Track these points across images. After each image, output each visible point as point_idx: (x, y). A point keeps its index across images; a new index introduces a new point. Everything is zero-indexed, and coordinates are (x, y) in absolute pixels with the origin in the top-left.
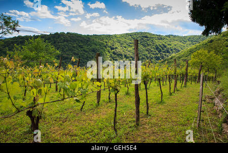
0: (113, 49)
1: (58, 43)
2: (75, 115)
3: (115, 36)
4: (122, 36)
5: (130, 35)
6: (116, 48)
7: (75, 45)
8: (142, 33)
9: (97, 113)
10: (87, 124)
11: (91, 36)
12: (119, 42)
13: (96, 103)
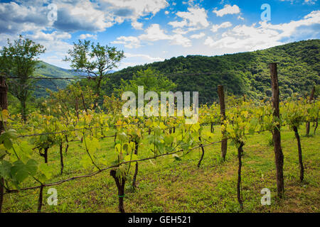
0: (256, 72)
1: (176, 71)
2: (189, 172)
3: (258, 53)
4: (269, 51)
5: (284, 49)
6: (261, 71)
7: (199, 72)
8: (303, 42)
9: (220, 172)
10: (203, 187)
11: (221, 57)
12: (265, 62)
13: (221, 156)
